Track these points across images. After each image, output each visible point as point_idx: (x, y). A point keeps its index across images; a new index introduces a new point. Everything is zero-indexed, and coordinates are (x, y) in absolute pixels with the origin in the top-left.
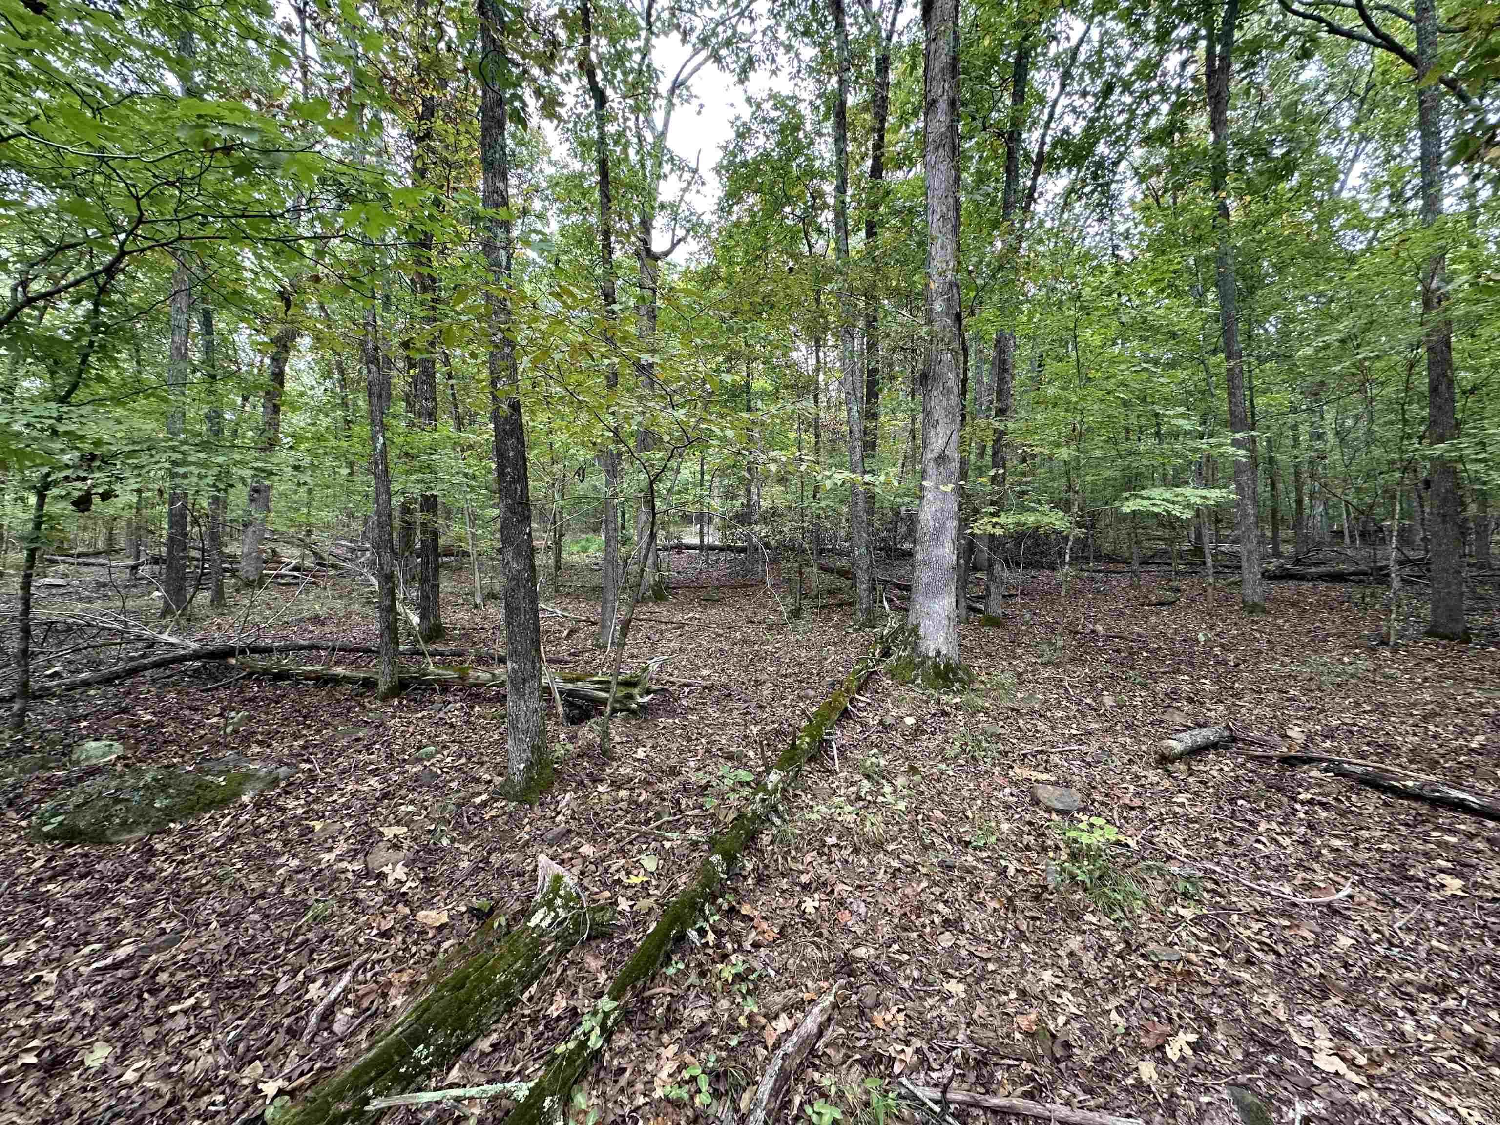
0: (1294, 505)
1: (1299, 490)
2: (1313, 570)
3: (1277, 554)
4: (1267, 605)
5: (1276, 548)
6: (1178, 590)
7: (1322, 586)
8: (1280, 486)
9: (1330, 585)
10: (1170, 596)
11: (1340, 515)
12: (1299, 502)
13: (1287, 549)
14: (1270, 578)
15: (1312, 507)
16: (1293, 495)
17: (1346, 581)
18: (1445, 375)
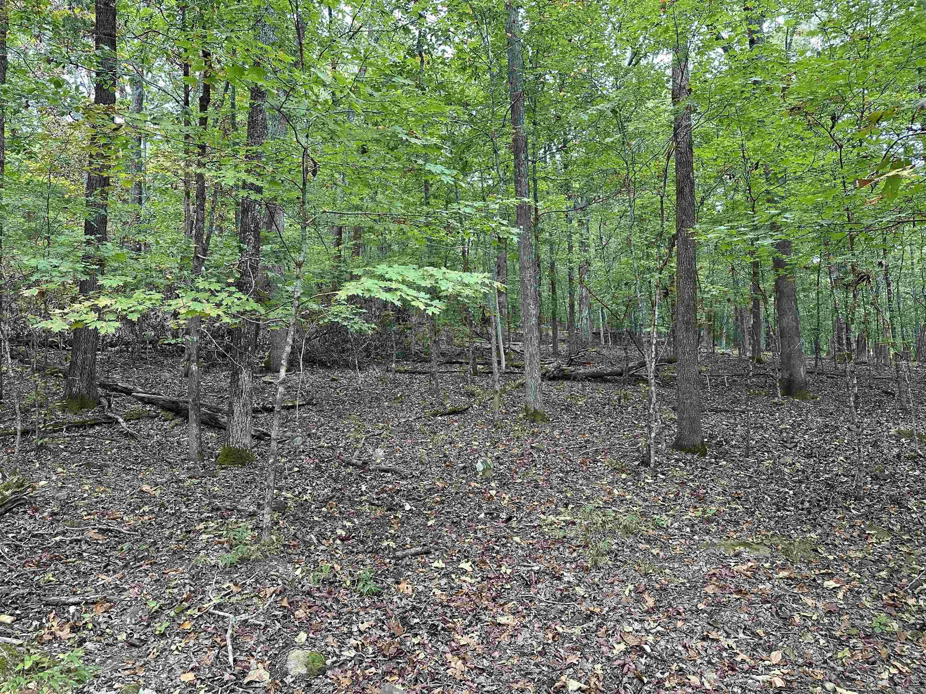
0: (568, 309)
1: (571, 295)
2: (582, 370)
3: (556, 354)
4: (548, 410)
5: (555, 347)
6: (471, 394)
7: (589, 386)
8: (559, 292)
9: (594, 385)
10: (462, 401)
11: (599, 319)
12: (572, 306)
13: (563, 347)
14: (550, 379)
15: (581, 311)
16: (567, 300)
17: (607, 381)
18: (688, 177)
